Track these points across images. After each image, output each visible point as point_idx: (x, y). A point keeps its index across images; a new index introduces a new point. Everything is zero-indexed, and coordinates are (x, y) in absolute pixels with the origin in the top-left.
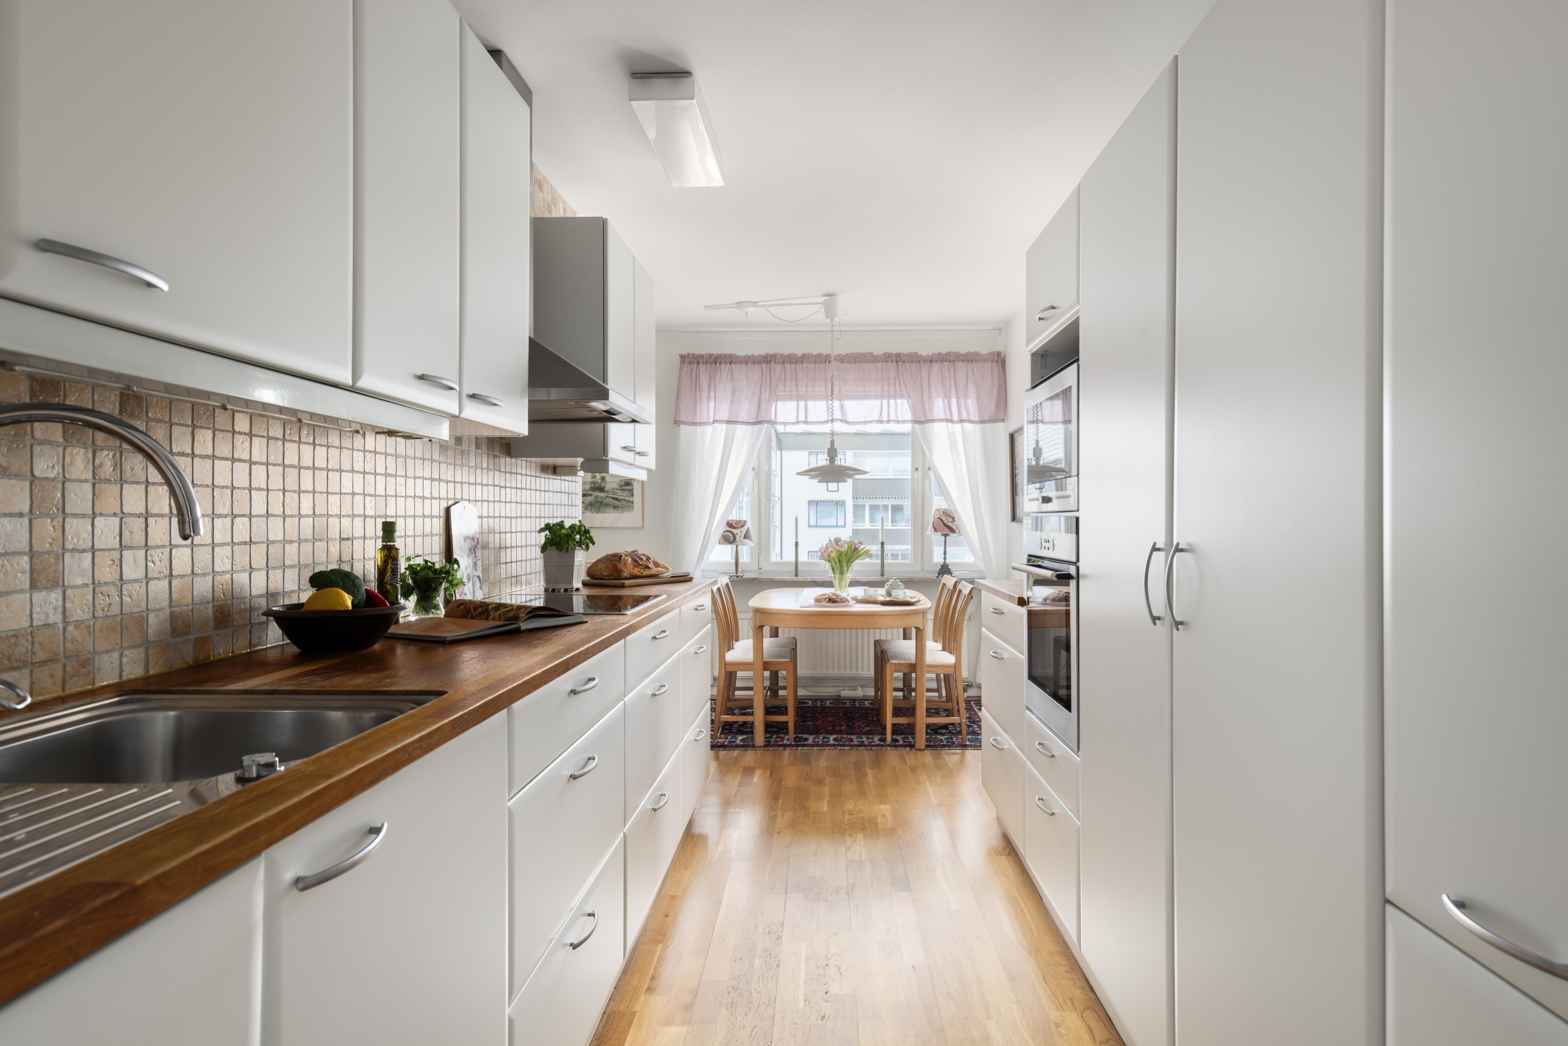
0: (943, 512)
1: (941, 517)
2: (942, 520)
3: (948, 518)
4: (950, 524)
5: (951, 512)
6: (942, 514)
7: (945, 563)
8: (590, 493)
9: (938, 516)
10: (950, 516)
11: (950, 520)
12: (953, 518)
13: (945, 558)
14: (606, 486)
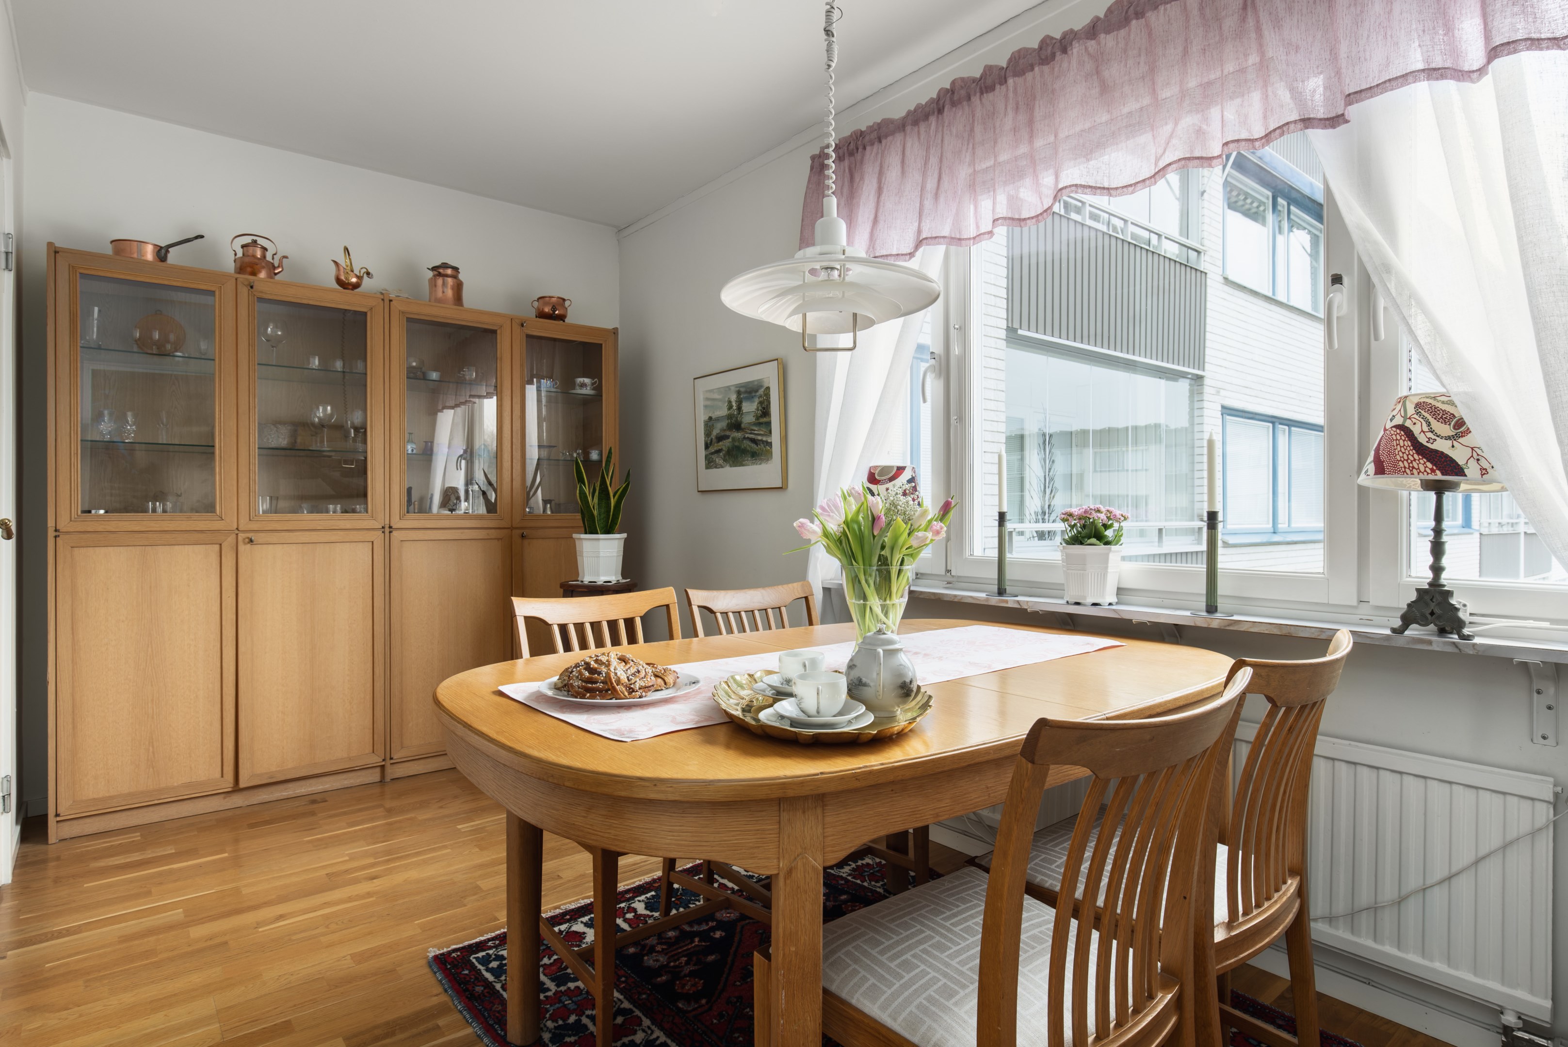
0: (1418, 406)
1: (1408, 424)
2: (1409, 434)
3: (1435, 425)
4: (1442, 446)
5: (1451, 403)
6: (1411, 410)
7: (1435, 584)
8: (728, 433)
9: (1399, 421)
10: (1445, 417)
11: (1446, 430)
12: (1460, 423)
13: (1437, 569)
14: (743, 420)
